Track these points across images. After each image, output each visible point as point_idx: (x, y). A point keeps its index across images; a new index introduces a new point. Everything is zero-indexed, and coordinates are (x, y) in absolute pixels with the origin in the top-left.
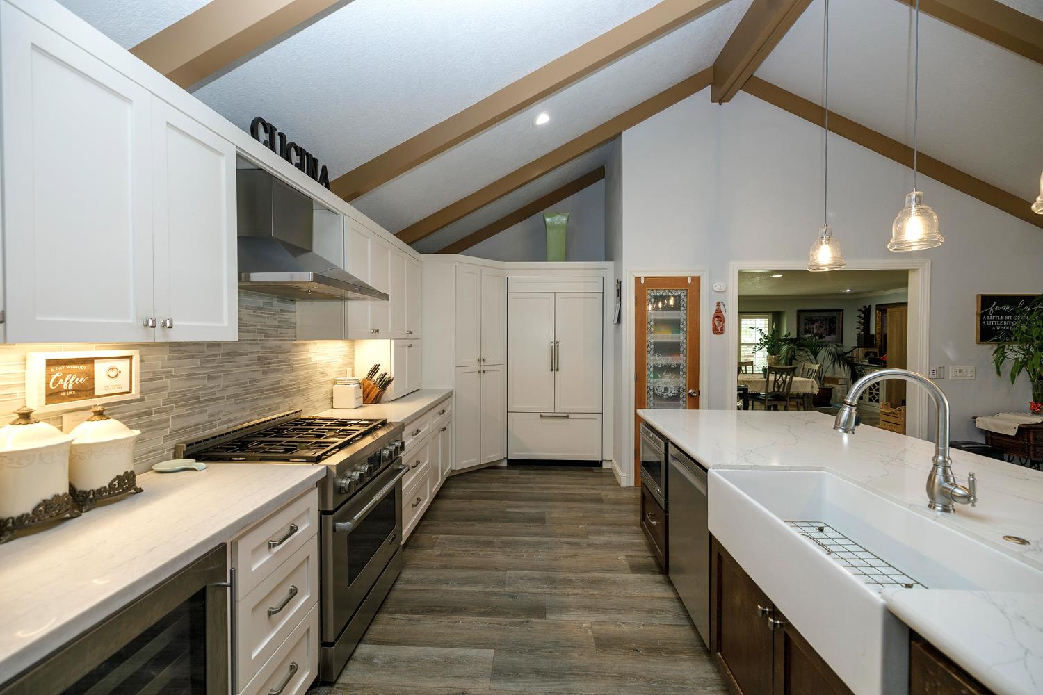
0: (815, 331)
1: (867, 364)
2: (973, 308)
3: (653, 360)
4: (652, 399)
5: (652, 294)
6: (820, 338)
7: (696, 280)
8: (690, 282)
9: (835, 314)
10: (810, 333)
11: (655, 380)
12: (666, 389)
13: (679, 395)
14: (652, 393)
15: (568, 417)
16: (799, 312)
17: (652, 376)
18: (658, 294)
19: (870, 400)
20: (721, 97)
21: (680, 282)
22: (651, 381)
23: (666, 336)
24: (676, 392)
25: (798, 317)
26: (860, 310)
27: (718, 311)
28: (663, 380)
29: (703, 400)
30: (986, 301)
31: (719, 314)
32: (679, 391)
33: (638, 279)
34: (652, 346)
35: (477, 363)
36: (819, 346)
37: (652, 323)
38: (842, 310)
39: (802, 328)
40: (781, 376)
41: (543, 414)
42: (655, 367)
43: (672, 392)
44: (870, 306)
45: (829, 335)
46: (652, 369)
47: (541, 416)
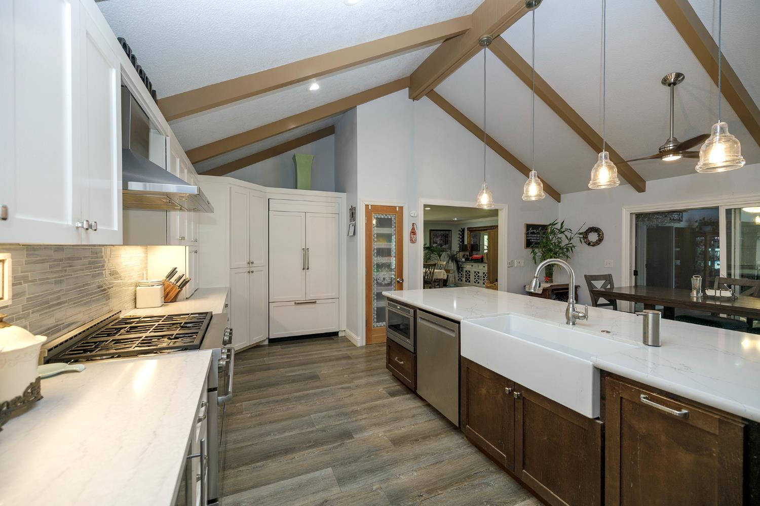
0: (438, 242)
1: (464, 261)
2: (523, 230)
3: (376, 260)
4: (376, 286)
5: (376, 217)
6: (441, 246)
7: (401, 208)
8: (397, 210)
9: (447, 232)
10: (436, 243)
11: (378, 273)
12: (384, 279)
13: (391, 282)
14: (375, 282)
15: (315, 302)
16: (431, 230)
17: (376, 270)
18: (379, 217)
19: (466, 281)
20: (414, 97)
21: (392, 209)
22: (375, 274)
23: (383, 245)
24: (390, 281)
25: (430, 233)
26: (460, 231)
27: (413, 229)
28: (383, 273)
29: (405, 285)
30: (528, 227)
31: (413, 231)
32: (391, 280)
33: (367, 206)
34: (376, 251)
35: (247, 265)
36: (441, 251)
37: (375, 236)
38: (451, 230)
39: (432, 241)
40: (429, 269)
41: (297, 302)
42: (378, 265)
43: (387, 281)
44: (464, 228)
45: (445, 245)
46: (375, 266)
47: (295, 303)
